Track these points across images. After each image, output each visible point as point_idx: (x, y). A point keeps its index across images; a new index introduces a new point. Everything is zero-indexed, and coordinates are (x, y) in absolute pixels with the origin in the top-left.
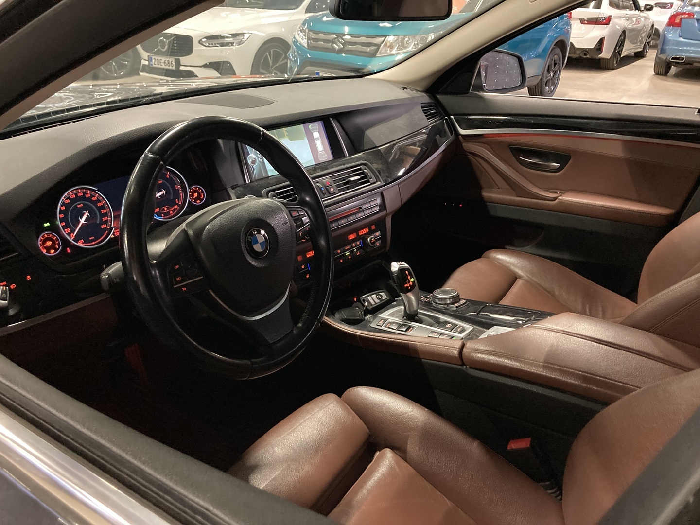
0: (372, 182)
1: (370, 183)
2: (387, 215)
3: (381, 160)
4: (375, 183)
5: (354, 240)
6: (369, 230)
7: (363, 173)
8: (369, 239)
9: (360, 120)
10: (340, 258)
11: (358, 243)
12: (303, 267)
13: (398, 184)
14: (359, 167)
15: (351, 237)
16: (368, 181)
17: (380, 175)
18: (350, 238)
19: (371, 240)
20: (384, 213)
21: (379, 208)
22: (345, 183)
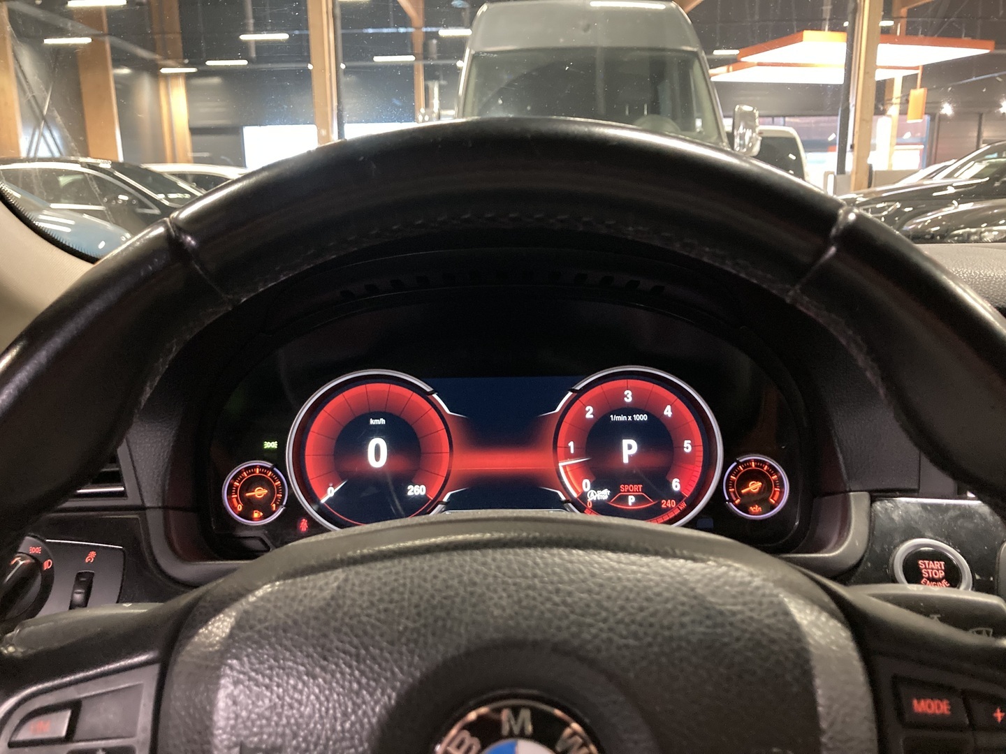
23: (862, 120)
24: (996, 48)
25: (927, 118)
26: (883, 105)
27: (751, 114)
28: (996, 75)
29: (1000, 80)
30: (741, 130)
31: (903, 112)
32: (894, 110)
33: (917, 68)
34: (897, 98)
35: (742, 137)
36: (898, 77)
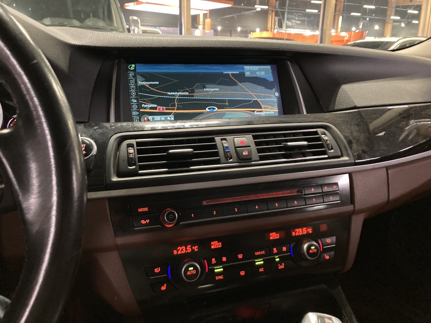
0: (331, 155)
1: (326, 156)
2: (354, 212)
3: (358, 125)
4: (338, 157)
5: (277, 243)
6: (314, 230)
7: (319, 139)
8: (305, 246)
9: (338, 68)
10: (241, 267)
11: (284, 249)
12: (157, 270)
13: (387, 168)
14: (315, 130)
15: (274, 236)
16: (324, 153)
17: (351, 148)
18: (271, 238)
19: (309, 248)
20: (350, 208)
21: (338, 199)
22: (280, 149)
23: (187, 29)
24: (234, 5)
25: (213, 31)
26: (197, 25)
27: (137, 21)
28: (234, 15)
29: (236, 17)
30: (133, 28)
31: (204, 28)
32: (201, 27)
33: (207, 10)
34: (201, 22)
35: (134, 30)
36: (201, 13)
